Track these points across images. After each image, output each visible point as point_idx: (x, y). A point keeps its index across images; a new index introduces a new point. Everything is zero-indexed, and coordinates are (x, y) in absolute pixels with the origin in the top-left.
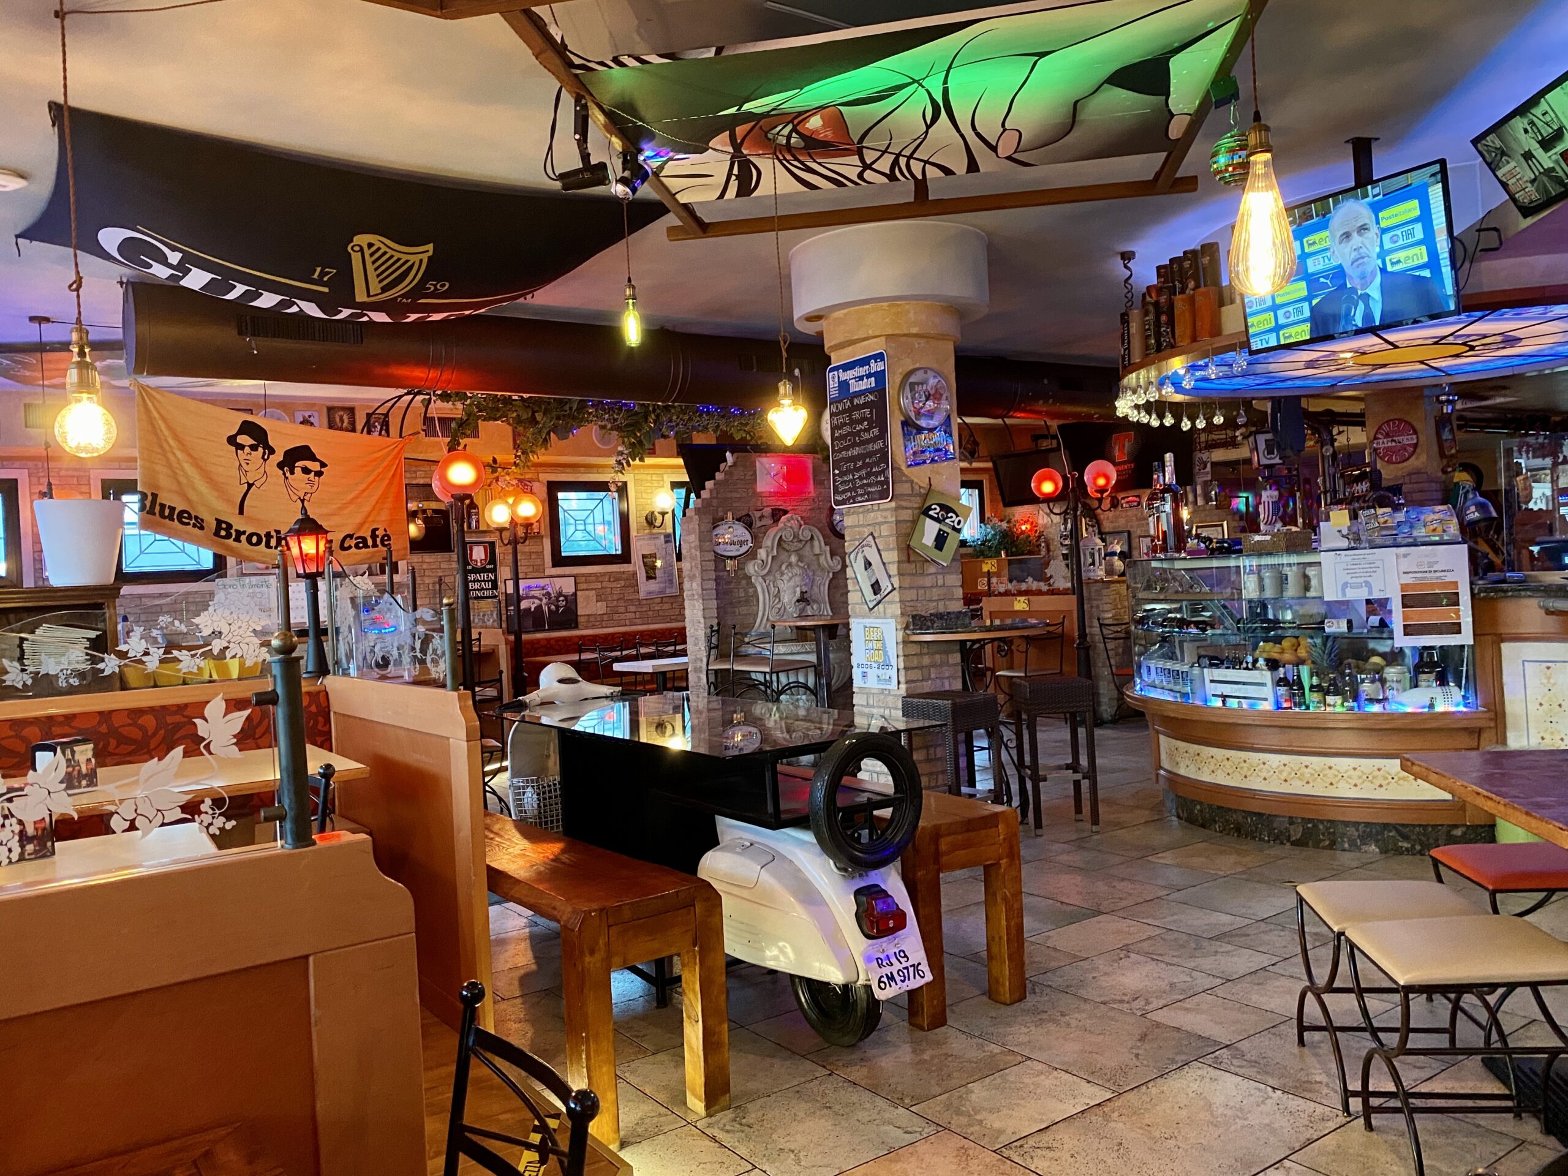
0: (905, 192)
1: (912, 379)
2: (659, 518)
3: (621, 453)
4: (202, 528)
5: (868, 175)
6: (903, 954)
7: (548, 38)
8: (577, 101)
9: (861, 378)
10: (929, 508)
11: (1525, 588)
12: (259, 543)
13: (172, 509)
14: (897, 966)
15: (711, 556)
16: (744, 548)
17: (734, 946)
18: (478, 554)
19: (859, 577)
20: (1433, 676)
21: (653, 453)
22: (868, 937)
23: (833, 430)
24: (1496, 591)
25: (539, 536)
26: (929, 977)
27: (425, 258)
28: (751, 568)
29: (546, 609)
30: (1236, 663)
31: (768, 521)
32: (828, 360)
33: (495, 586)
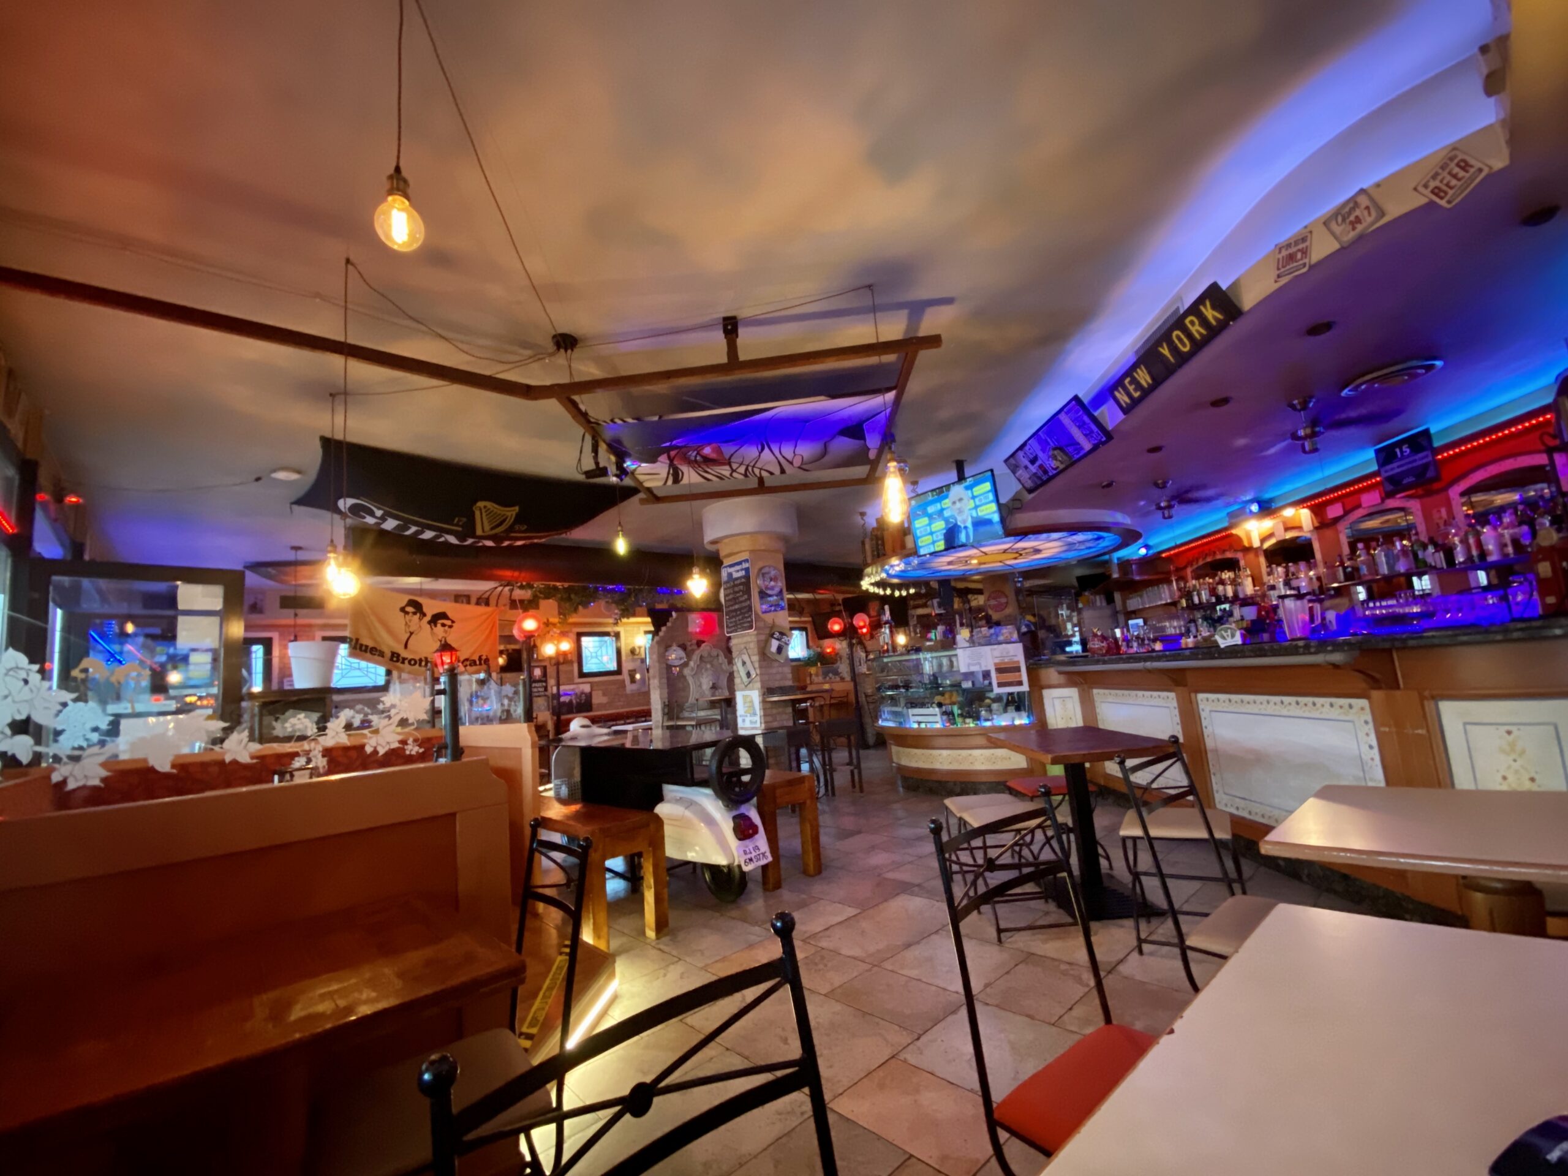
0: (753, 483)
1: (763, 571)
2: (638, 650)
3: (617, 614)
4: (383, 656)
5: (735, 474)
6: (757, 848)
7: (579, 410)
8: (593, 438)
9: (738, 571)
10: (774, 634)
11: (1050, 663)
12: (415, 664)
13: (367, 646)
14: (754, 854)
15: (665, 666)
16: (682, 661)
17: (672, 851)
18: (537, 672)
19: (740, 670)
20: (1013, 708)
21: (634, 615)
22: (740, 839)
23: (726, 596)
24: (1036, 664)
25: (571, 662)
26: (770, 859)
27: (514, 513)
28: (687, 672)
29: (574, 702)
30: (922, 705)
31: (695, 647)
32: (722, 563)
33: (546, 689)
